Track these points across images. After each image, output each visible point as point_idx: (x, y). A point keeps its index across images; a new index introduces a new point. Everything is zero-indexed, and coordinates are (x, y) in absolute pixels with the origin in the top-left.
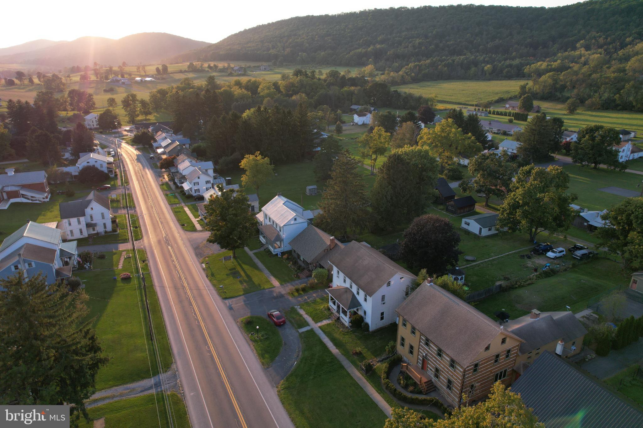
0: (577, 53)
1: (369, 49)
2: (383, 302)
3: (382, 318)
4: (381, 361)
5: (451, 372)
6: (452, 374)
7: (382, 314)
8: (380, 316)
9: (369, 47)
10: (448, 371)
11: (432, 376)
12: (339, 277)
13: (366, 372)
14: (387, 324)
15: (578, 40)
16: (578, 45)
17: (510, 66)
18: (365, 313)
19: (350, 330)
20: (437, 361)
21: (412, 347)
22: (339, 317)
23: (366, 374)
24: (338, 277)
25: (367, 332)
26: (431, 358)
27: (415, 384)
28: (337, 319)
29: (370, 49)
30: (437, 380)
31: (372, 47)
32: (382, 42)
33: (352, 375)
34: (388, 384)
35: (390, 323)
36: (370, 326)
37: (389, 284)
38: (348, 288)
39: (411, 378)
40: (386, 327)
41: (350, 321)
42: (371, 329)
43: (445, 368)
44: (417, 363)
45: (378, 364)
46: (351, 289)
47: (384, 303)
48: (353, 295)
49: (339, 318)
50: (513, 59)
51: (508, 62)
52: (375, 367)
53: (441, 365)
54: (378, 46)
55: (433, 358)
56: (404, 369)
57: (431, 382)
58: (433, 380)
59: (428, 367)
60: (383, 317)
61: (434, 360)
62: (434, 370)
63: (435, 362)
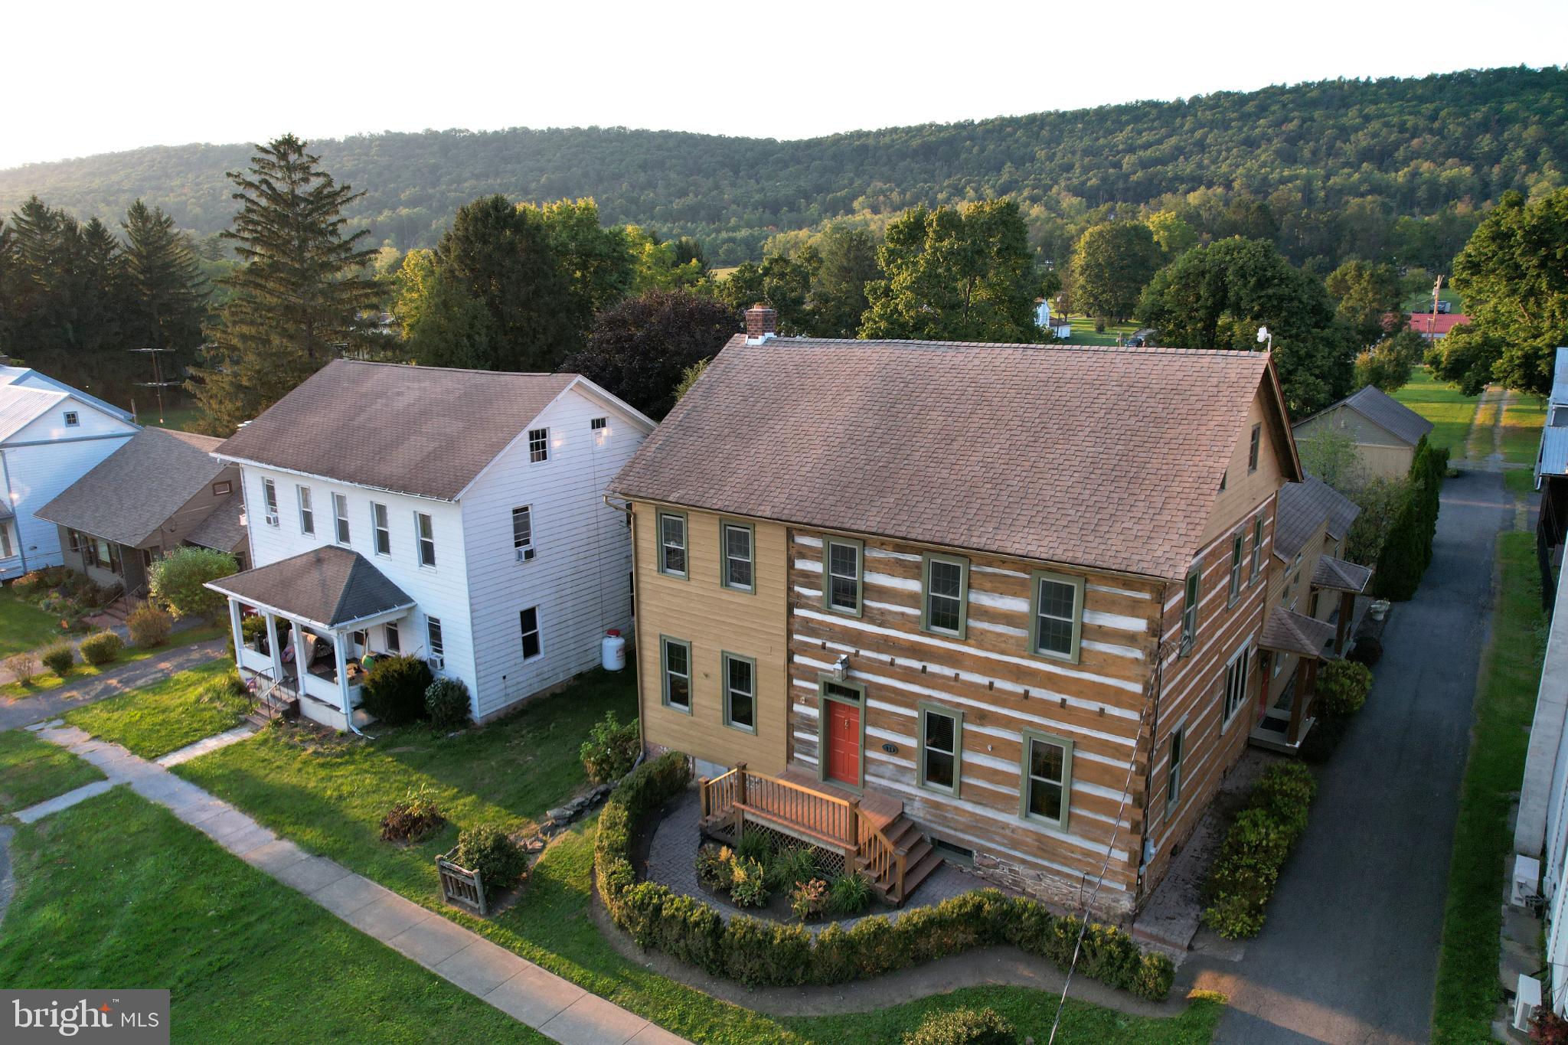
0: (858, 218)
1: (381, 218)
2: (524, 549)
3: (530, 647)
4: (569, 821)
5: (1050, 681)
6: (1057, 697)
7: (528, 618)
8: (516, 634)
9: (380, 213)
10: (1020, 689)
11: (909, 787)
12: (276, 520)
13: (487, 898)
14: (562, 678)
15: (855, 197)
16: (856, 205)
17: (732, 240)
18: (435, 630)
19: (362, 743)
20: (933, 668)
21: (739, 673)
22: (296, 704)
23: (489, 911)
24: (274, 522)
25: (464, 731)
26: (889, 669)
27: (823, 865)
28: (286, 714)
29: (384, 217)
30: (941, 794)
31: (386, 213)
32: (413, 203)
33: (389, 944)
34: (658, 909)
35: (574, 671)
36: (473, 691)
37: (539, 444)
38: (330, 547)
39: (779, 841)
40: (558, 691)
41: (358, 699)
42: (479, 711)
43: (999, 684)
44: (790, 757)
45: (555, 843)
46: (344, 545)
47: (530, 555)
48: (360, 561)
49: (294, 711)
50: (735, 229)
51: (724, 235)
52: (542, 858)
53: (965, 676)
54: (404, 211)
55: (900, 661)
56: (724, 809)
57: (905, 827)
58: (917, 812)
59: (869, 742)
60: (535, 636)
61: (908, 675)
62: (912, 742)
63: (921, 677)
